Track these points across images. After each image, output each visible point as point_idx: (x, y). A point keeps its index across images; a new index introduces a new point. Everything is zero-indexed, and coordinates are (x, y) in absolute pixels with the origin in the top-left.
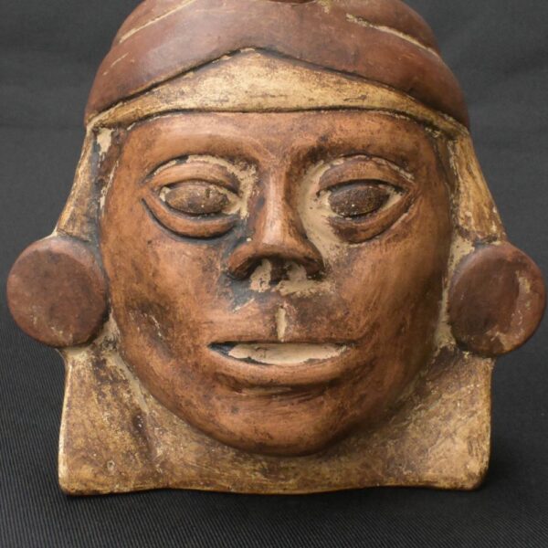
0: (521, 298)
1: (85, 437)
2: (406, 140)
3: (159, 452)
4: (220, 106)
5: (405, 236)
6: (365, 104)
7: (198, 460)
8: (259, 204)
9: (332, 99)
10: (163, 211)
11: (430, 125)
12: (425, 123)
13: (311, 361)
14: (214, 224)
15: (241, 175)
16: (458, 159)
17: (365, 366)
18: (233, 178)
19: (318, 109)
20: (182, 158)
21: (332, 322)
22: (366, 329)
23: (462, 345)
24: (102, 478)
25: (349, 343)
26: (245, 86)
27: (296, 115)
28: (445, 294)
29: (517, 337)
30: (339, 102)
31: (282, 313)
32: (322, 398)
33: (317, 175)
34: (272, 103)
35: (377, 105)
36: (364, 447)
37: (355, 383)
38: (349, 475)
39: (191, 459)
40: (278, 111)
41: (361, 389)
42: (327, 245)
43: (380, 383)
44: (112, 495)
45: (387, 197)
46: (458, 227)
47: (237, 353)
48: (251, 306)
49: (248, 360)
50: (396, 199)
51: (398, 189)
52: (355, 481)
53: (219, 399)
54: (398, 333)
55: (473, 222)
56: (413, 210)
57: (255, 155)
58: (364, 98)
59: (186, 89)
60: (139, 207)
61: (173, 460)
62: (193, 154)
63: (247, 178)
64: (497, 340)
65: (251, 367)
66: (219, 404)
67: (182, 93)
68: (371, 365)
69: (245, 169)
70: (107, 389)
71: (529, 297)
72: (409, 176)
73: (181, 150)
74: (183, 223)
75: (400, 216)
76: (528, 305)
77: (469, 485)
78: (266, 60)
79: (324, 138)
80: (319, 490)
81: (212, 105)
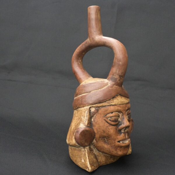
4: (118, 104)
8: (123, 119)
10: (109, 121)
14: (117, 123)
15: (120, 114)
18: (119, 115)
20: (112, 113)
26: (120, 101)
31: (126, 135)
34: (123, 103)
40: (123, 104)
47: (121, 142)
48: (123, 134)
49: (123, 143)
53: (118, 150)
57: (122, 111)
59: (112, 101)
62: (114, 112)
63: (121, 115)
66: (118, 151)
67: (112, 102)
69: (120, 113)
73: (112, 111)
74: (113, 123)
78: (121, 96)
81: (116, 104)
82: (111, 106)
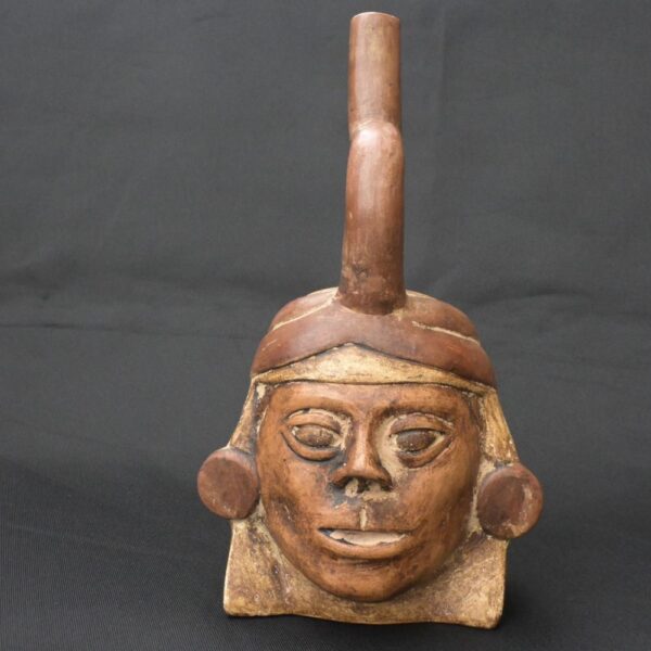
0: (526, 502)
1: (241, 578)
2: (448, 402)
3: (288, 590)
4: (330, 379)
5: (445, 463)
6: (421, 380)
7: (312, 598)
8: (352, 442)
9: (400, 378)
10: (293, 441)
11: (466, 390)
12: (461, 389)
13: (381, 544)
14: (325, 452)
15: (342, 423)
16: (486, 410)
17: (417, 546)
18: (337, 425)
19: (391, 384)
20: (306, 410)
21: (396, 519)
22: (419, 523)
23: (486, 531)
24: (250, 606)
25: (407, 532)
26: (346, 368)
27: (377, 387)
28: (475, 498)
29: (523, 527)
30: (404, 379)
31: (364, 513)
32: (388, 567)
33: (389, 424)
34: (362, 379)
35: (429, 380)
36: (420, 595)
37: (411, 558)
38: (409, 613)
39: (307, 597)
40: (366, 384)
41: (414, 562)
42: (394, 469)
43: (428, 557)
44: (256, 617)
45: (434, 439)
46: (485, 453)
47: (336, 535)
48: (345, 506)
49: (342, 541)
50: (440, 439)
51: (442, 433)
52: (413, 618)
53: (324, 563)
54: (441, 525)
55: (494, 451)
56: (452, 446)
57: (350, 411)
58: (420, 376)
59: (310, 367)
60: (279, 437)
61: (296, 596)
62: (313, 407)
63: (345, 425)
64: (510, 529)
65: (344, 546)
66: (323, 567)
67: (308, 369)
68: (421, 546)
69: (344, 419)
70: (257, 547)
71: (531, 502)
72: (450, 424)
73: (306, 405)
74: (305, 450)
75: (442, 450)
76: (530, 507)
77: (488, 626)
78: (360, 351)
79: (394, 402)
80: (389, 622)
81: (325, 378)
82: (305, 383)
